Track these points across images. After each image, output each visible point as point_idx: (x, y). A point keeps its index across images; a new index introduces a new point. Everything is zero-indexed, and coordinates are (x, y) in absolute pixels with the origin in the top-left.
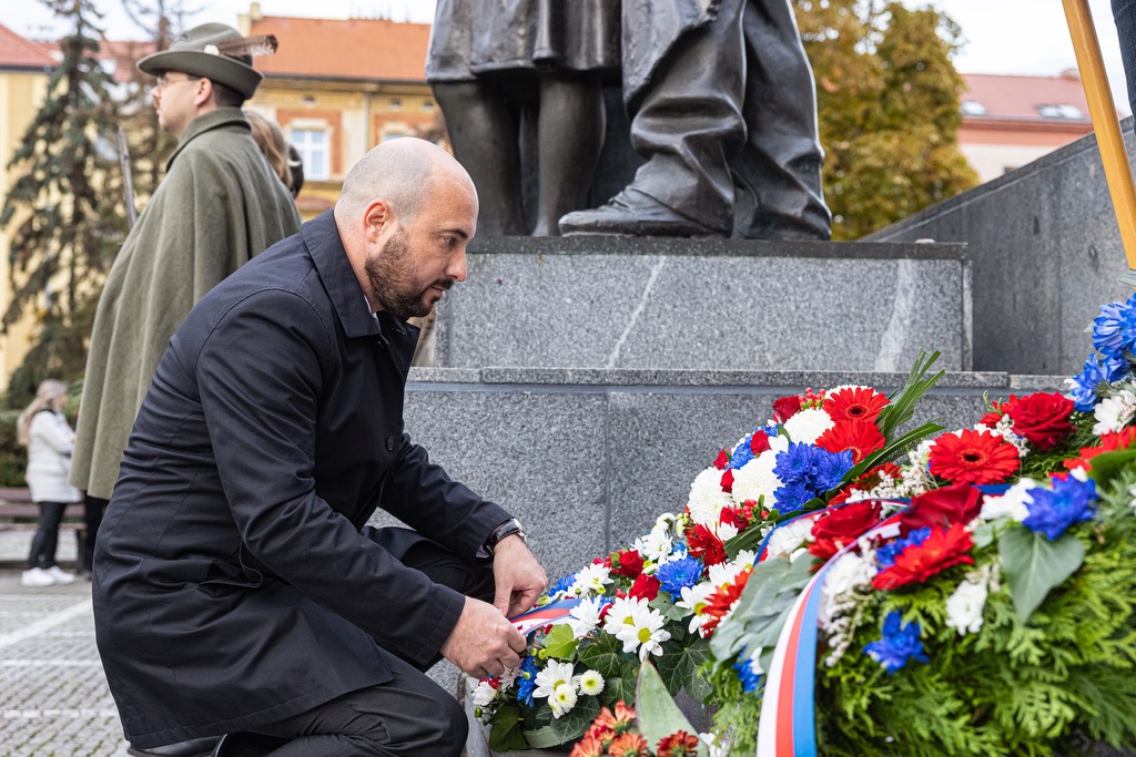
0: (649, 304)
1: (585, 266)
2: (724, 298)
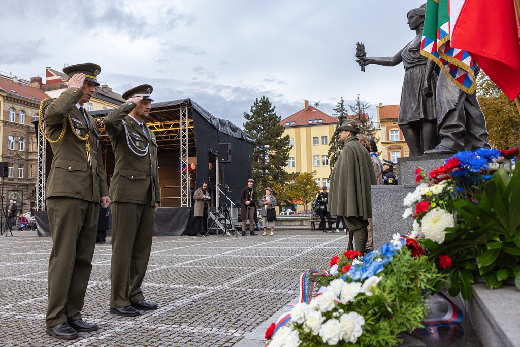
1: (429, 162)
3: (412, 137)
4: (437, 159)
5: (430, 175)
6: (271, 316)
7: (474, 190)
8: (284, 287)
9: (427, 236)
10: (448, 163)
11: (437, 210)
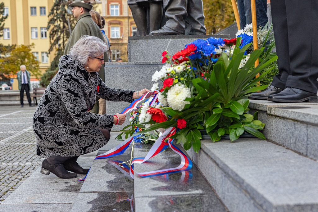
0: (168, 48)
1: (156, 41)
2: (183, 47)
3: (140, 17)
4: (162, 38)
5: (173, 57)
6: (15, 186)
7: (204, 69)
8: (20, 160)
9: (171, 105)
10: (187, 48)
11: (179, 85)
